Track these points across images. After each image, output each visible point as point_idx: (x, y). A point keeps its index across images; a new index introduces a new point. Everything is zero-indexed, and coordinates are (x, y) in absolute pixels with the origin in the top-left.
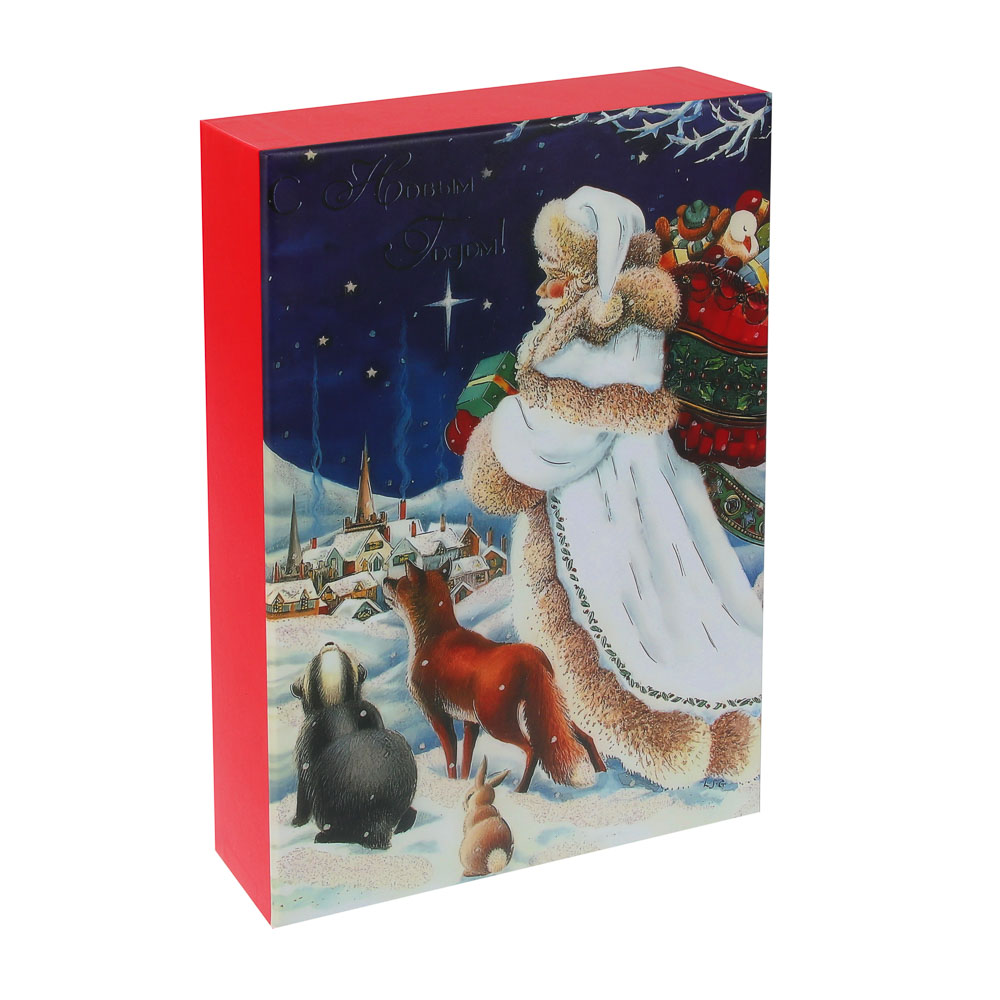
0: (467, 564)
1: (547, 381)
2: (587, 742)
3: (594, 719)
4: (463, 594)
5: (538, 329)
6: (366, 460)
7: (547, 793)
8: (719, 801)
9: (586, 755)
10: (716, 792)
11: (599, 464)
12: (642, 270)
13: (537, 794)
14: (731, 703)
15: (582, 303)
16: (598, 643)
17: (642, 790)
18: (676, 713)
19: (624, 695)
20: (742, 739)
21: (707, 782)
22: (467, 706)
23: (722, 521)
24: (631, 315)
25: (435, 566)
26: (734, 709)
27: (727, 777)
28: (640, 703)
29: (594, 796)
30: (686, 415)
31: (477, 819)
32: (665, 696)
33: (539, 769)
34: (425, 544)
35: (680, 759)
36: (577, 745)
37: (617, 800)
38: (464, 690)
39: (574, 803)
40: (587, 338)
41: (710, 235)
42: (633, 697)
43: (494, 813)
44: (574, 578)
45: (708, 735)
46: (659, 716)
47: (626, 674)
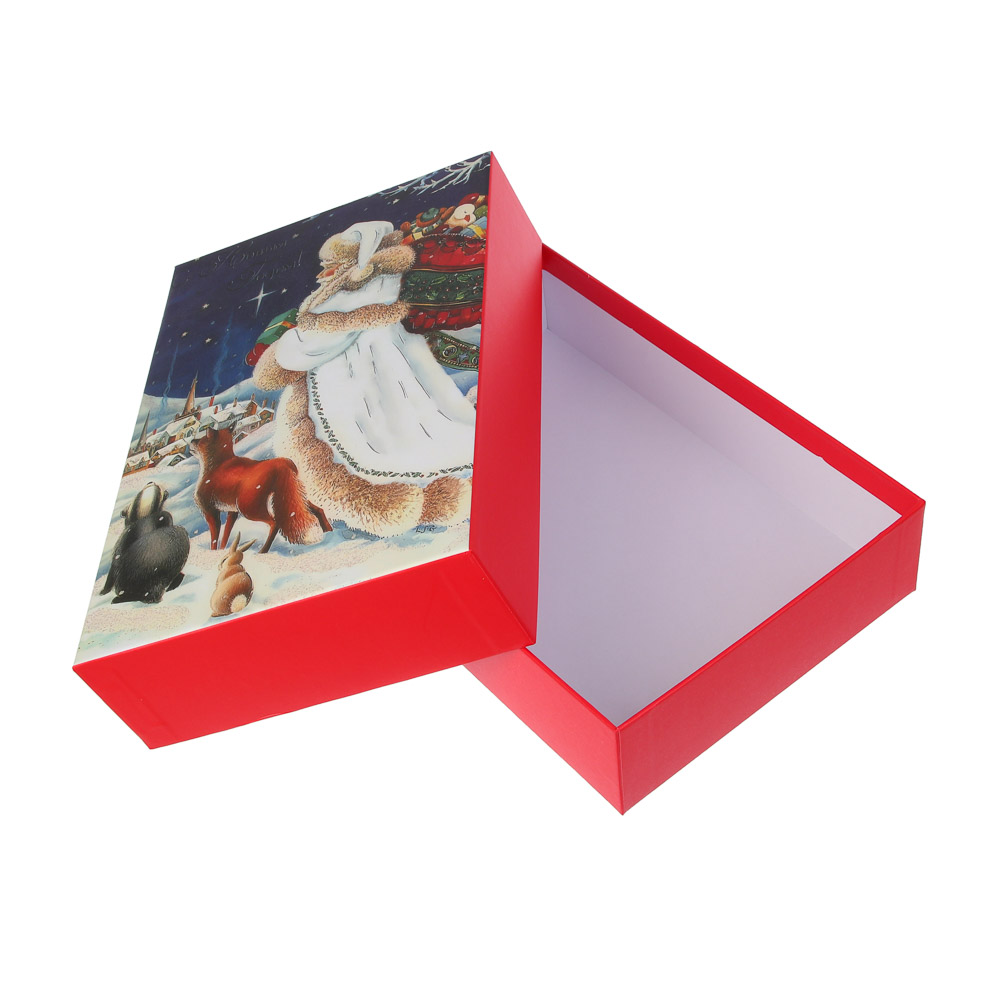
0: (247, 421)
1: (316, 316)
2: (318, 513)
3: (326, 497)
4: (242, 436)
5: (314, 294)
6: (195, 381)
7: (284, 551)
8: (429, 541)
9: (317, 521)
10: (428, 535)
11: (348, 348)
12: (389, 249)
13: (276, 553)
14: (443, 471)
15: (346, 274)
16: (334, 449)
17: (362, 541)
18: (393, 484)
19: (351, 478)
20: (452, 495)
21: (418, 529)
22: (231, 503)
23: (440, 362)
24: (378, 270)
25: (225, 426)
26: (446, 475)
27: (438, 523)
28: (364, 481)
29: (320, 550)
30: (414, 311)
31: (227, 575)
32: (385, 474)
33: (279, 536)
34: (221, 416)
35: (395, 515)
36: (310, 516)
37: (339, 550)
38: (230, 493)
39: (305, 556)
40: (347, 289)
41: (440, 221)
42: (358, 478)
43: (242, 570)
44: (320, 414)
45: (422, 496)
46: (378, 488)
47: (354, 465)
